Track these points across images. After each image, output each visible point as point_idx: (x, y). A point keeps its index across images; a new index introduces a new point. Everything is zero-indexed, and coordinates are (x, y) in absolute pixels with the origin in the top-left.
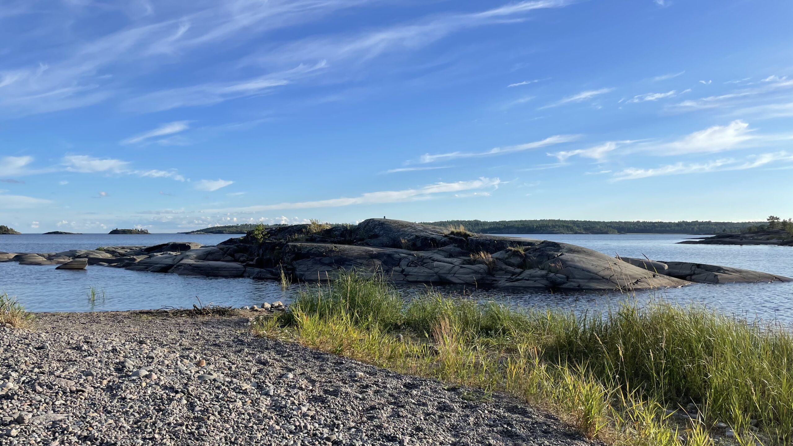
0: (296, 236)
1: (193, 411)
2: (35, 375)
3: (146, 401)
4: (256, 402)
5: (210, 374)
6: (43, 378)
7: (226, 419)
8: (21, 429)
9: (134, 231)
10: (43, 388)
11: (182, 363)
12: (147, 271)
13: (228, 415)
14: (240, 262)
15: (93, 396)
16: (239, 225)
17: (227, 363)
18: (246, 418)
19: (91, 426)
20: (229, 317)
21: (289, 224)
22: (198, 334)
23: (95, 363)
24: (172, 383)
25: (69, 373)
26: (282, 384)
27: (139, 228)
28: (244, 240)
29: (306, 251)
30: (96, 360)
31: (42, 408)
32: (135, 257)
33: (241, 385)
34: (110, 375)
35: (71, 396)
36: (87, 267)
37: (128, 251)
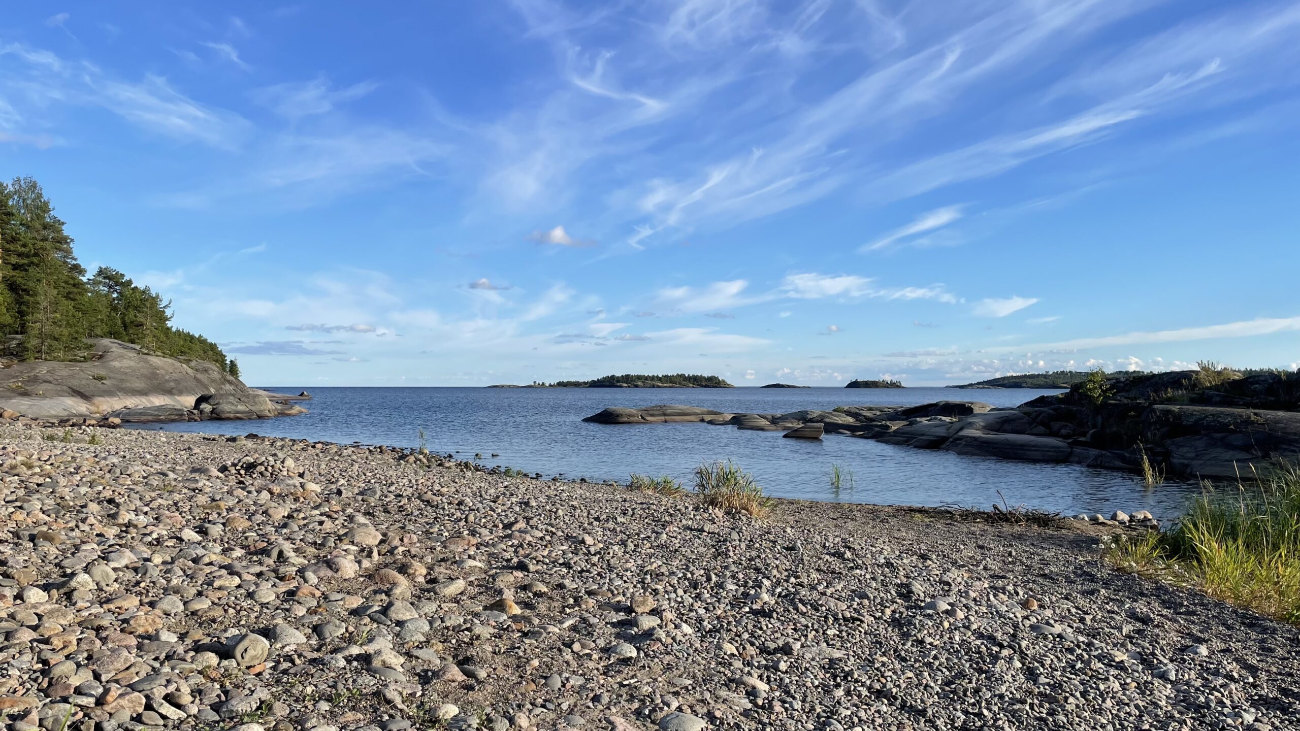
0: (1170, 393)
1: (1035, 682)
2: (793, 587)
3: (955, 652)
4: (1146, 688)
5: (1048, 623)
6: (804, 593)
7: (1097, 707)
8: (791, 663)
9: (880, 383)
10: (806, 607)
11: (997, 599)
12: (908, 445)
13: (1100, 702)
14: (1060, 437)
15: (875, 630)
16: (1051, 373)
17: (1073, 610)
18: (1133, 712)
19: (882, 676)
20: (1056, 531)
21: (1147, 371)
22: (1010, 554)
23: (868, 581)
24: (990, 630)
25: (836, 591)
26: (1190, 664)
27: (888, 378)
28: (1067, 399)
29: (1192, 420)
30: (868, 576)
31: (811, 636)
32: (888, 423)
33: (1111, 652)
34: (893, 602)
35: (846, 625)
36: (823, 436)
37: (878, 413)
